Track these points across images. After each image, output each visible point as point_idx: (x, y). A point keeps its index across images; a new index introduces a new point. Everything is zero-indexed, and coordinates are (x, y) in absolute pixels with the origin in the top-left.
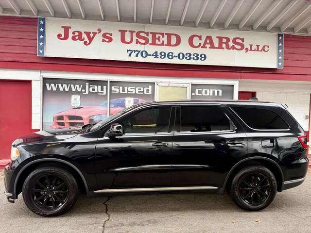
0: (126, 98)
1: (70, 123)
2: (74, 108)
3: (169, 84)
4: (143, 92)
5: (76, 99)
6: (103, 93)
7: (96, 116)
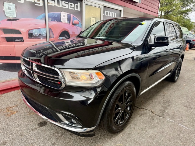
0: (62, 13)
1: (6, 38)
2: (10, 20)
3: (92, 3)
4: (74, 8)
5: (9, 8)
6: (39, 4)
7: (34, 30)
